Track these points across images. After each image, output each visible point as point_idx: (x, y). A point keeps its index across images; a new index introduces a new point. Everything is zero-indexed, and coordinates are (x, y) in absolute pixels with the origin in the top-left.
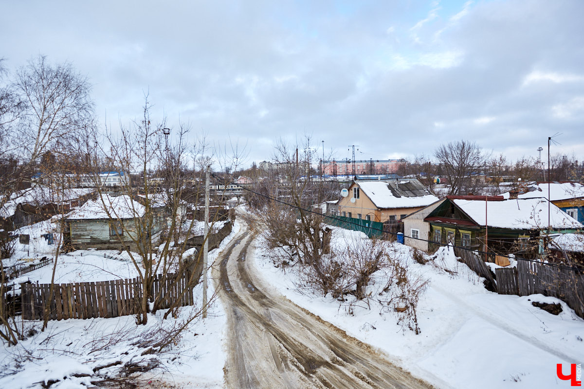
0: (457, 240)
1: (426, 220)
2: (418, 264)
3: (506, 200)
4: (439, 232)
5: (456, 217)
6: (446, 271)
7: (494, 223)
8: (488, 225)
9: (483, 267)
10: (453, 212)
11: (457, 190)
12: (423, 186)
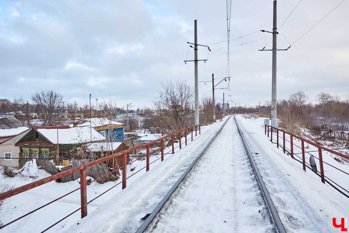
0: (40, 156)
1: (16, 145)
2: (9, 178)
3: (71, 128)
4: (28, 152)
5: (39, 140)
6: (30, 177)
7: (62, 141)
8: (59, 143)
9: (55, 169)
10: (37, 138)
11: (48, 123)
12: (18, 121)
